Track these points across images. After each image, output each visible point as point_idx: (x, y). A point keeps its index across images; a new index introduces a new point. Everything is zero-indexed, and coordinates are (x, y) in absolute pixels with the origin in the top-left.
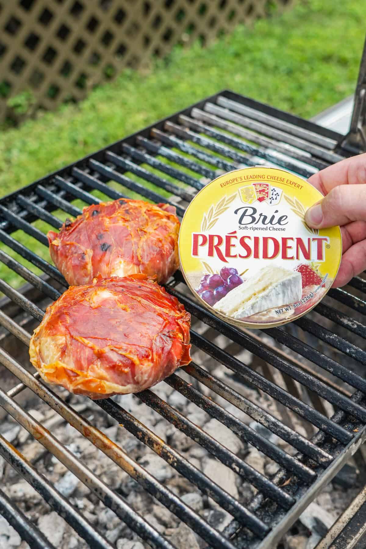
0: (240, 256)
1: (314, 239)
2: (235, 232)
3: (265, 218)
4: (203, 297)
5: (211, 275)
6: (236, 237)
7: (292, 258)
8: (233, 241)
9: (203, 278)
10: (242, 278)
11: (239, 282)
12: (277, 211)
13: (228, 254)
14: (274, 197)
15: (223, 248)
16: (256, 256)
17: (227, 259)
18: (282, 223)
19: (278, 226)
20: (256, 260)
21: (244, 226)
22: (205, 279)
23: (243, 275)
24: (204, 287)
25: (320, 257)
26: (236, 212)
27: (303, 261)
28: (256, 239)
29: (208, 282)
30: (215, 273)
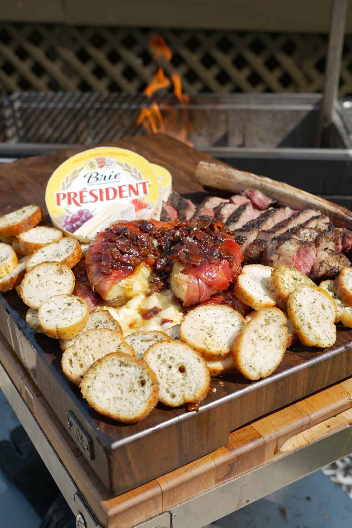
0: (90, 202)
1: (140, 183)
2: (85, 188)
3: (105, 177)
4: (66, 229)
5: (71, 216)
6: (86, 191)
7: (126, 197)
8: (84, 194)
9: (65, 218)
10: (93, 214)
11: (91, 217)
12: (113, 172)
13: (82, 201)
14: (110, 164)
15: (78, 199)
16: (102, 199)
17: (81, 204)
18: (117, 178)
19: (115, 180)
20: (102, 202)
21: (91, 184)
22: (67, 218)
23: (94, 212)
24: (66, 223)
25: (145, 192)
26: (85, 177)
27: (134, 197)
28: (101, 191)
29: (69, 220)
30: (73, 214)
